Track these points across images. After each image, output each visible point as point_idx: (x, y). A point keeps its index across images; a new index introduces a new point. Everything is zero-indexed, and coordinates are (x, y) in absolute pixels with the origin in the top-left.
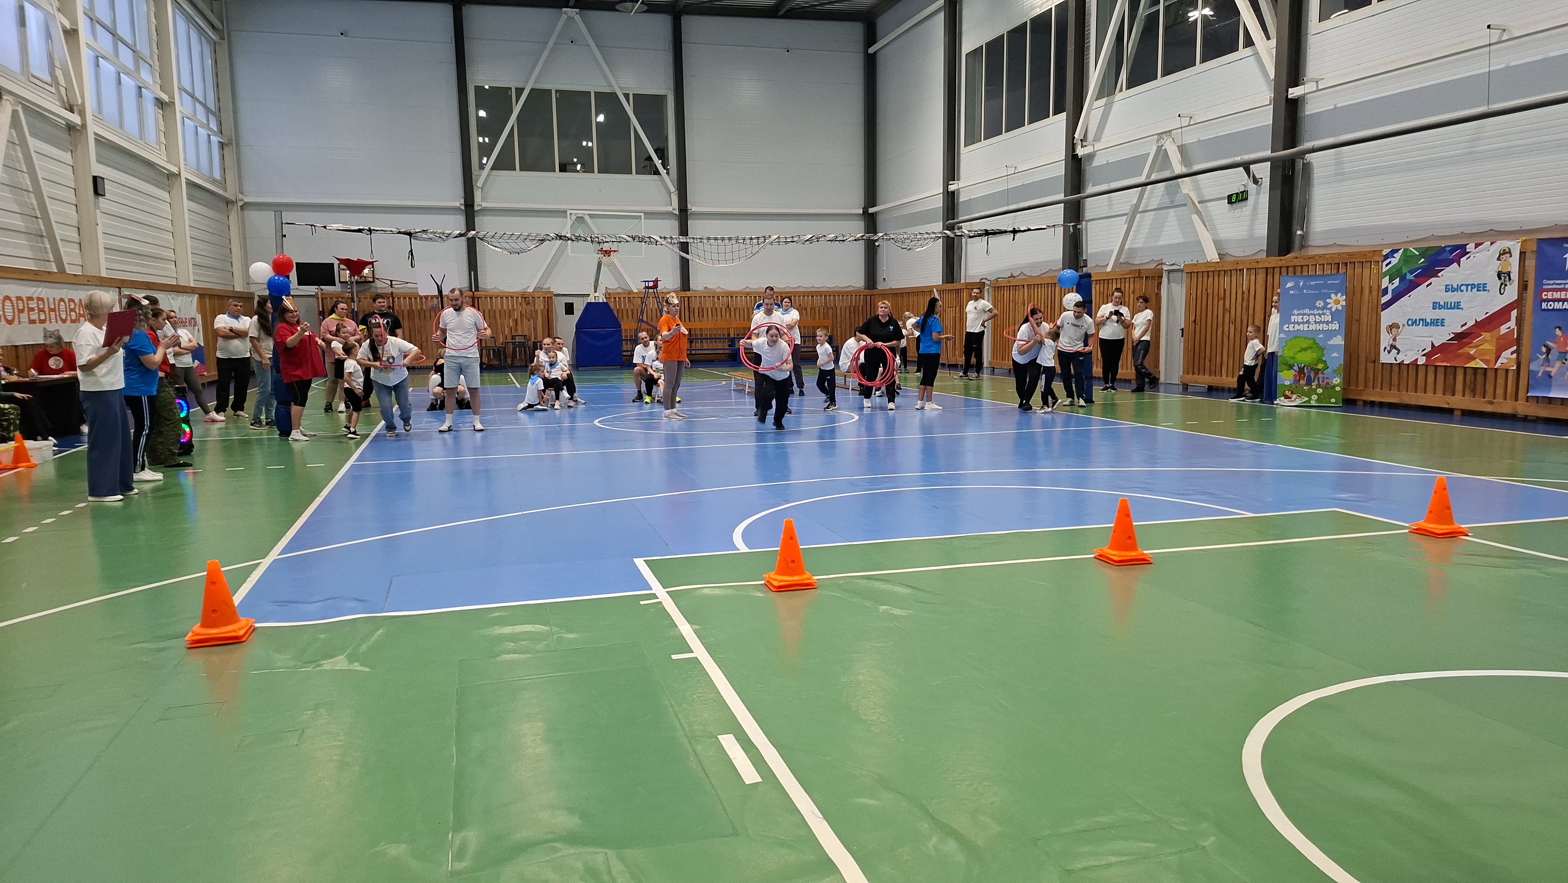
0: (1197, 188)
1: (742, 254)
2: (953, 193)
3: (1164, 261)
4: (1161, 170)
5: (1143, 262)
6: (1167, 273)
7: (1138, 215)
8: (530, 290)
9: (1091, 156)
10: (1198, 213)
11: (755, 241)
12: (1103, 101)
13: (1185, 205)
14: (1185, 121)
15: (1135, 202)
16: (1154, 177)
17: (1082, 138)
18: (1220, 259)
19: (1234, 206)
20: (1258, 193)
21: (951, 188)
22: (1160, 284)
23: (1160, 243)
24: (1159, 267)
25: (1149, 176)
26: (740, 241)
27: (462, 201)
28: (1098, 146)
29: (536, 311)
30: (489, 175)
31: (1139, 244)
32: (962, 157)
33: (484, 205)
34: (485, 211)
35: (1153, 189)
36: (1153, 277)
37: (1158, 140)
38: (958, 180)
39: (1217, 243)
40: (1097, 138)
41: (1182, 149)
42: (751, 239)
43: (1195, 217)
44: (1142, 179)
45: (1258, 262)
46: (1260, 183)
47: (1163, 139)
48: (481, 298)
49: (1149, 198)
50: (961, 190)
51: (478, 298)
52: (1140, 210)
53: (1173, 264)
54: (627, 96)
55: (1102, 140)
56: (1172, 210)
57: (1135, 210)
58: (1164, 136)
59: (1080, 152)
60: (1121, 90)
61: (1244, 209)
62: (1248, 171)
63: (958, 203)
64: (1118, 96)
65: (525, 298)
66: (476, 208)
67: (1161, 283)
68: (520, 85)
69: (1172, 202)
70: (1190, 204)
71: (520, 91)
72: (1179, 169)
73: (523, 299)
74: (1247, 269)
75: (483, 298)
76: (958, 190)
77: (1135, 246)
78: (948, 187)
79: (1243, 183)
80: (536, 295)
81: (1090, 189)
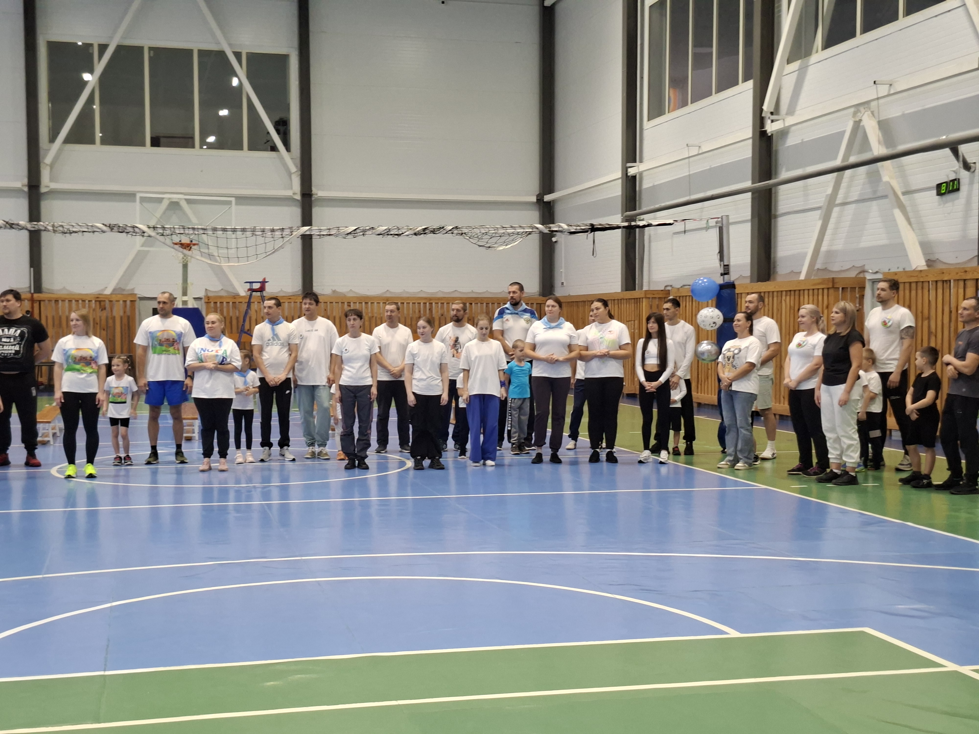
0: (902, 173)
1: (261, 249)
2: (634, 177)
3: (866, 268)
4: (861, 152)
5: (843, 269)
6: (871, 283)
7: (836, 210)
8: (108, 292)
9: (784, 133)
10: (902, 207)
11: (278, 233)
12: (795, 65)
13: (885, 197)
14: (883, 90)
15: (829, 191)
16: (853, 159)
17: (772, 111)
18: (928, 266)
19: (945, 198)
20: (971, 183)
21: (632, 172)
22: (862, 297)
23: (863, 245)
24: (861, 275)
25: (846, 157)
26: (257, 233)
27: (26, 181)
28: (790, 121)
29: (114, 318)
30: (60, 151)
31: (839, 246)
32: (646, 133)
33: (54, 186)
34: (54, 193)
35: (852, 177)
36: (853, 289)
37: (855, 114)
38: (641, 161)
39: (926, 246)
40: (791, 112)
41: (884, 125)
42: (273, 230)
43: (897, 213)
44: (838, 162)
45: (966, 272)
46: (972, 170)
47: (860, 112)
48: (44, 301)
49: (849, 186)
50: (645, 174)
51: (40, 301)
52: (838, 201)
53: (877, 272)
54: (238, 55)
55: (797, 113)
56: (874, 203)
57: (831, 202)
58: (862, 109)
59: (770, 128)
60: (817, 52)
61: (956, 202)
62: (955, 152)
63: (640, 191)
64: (814, 58)
65: (100, 301)
66: (43, 190)
67: (863, 295)
68: (103, 42)
69: (875, 192)
70: (891, 196)
71: (103, 48)
72: (878, 150)
73: (98, 303)
74: (955, 280)
75: (47, 302)
76: (641, 174)
77: (834, 248)
78: (627, 171)
79: (954, 169)
80: (114, 298)
81: (784, 175)
